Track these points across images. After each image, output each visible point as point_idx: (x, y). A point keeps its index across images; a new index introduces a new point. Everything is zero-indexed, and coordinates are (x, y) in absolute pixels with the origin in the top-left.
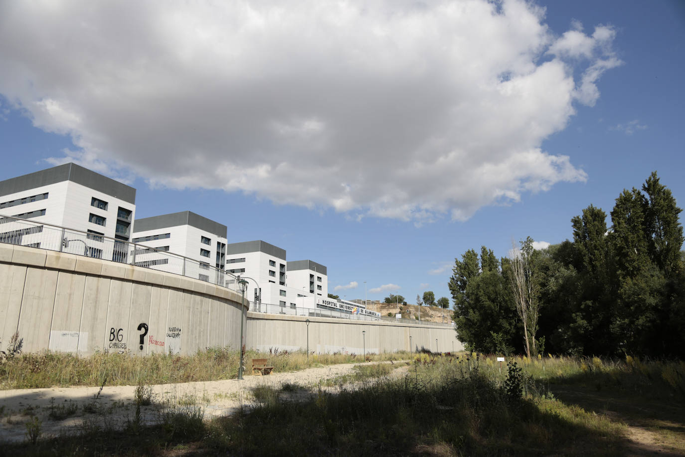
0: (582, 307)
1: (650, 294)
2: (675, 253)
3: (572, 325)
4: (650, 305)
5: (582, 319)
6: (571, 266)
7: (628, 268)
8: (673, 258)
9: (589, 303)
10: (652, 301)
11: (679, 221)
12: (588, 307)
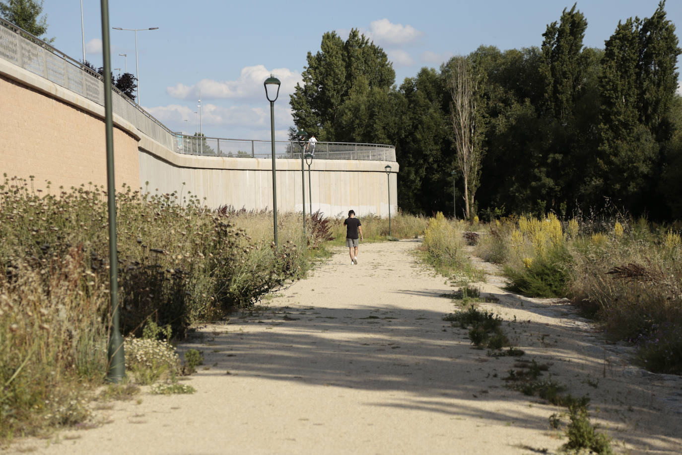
0: (549, 161)
1: (643, 162)
2: (665, 106)
3: (533, 183)
4: (642, 172)
5: (548, 177)
6: (527, 101)
7: (612, 120)
8: (663, 110)
9: (559, 157)
10: (644, 169)
11: (677, 65)
12: (555, 161)
